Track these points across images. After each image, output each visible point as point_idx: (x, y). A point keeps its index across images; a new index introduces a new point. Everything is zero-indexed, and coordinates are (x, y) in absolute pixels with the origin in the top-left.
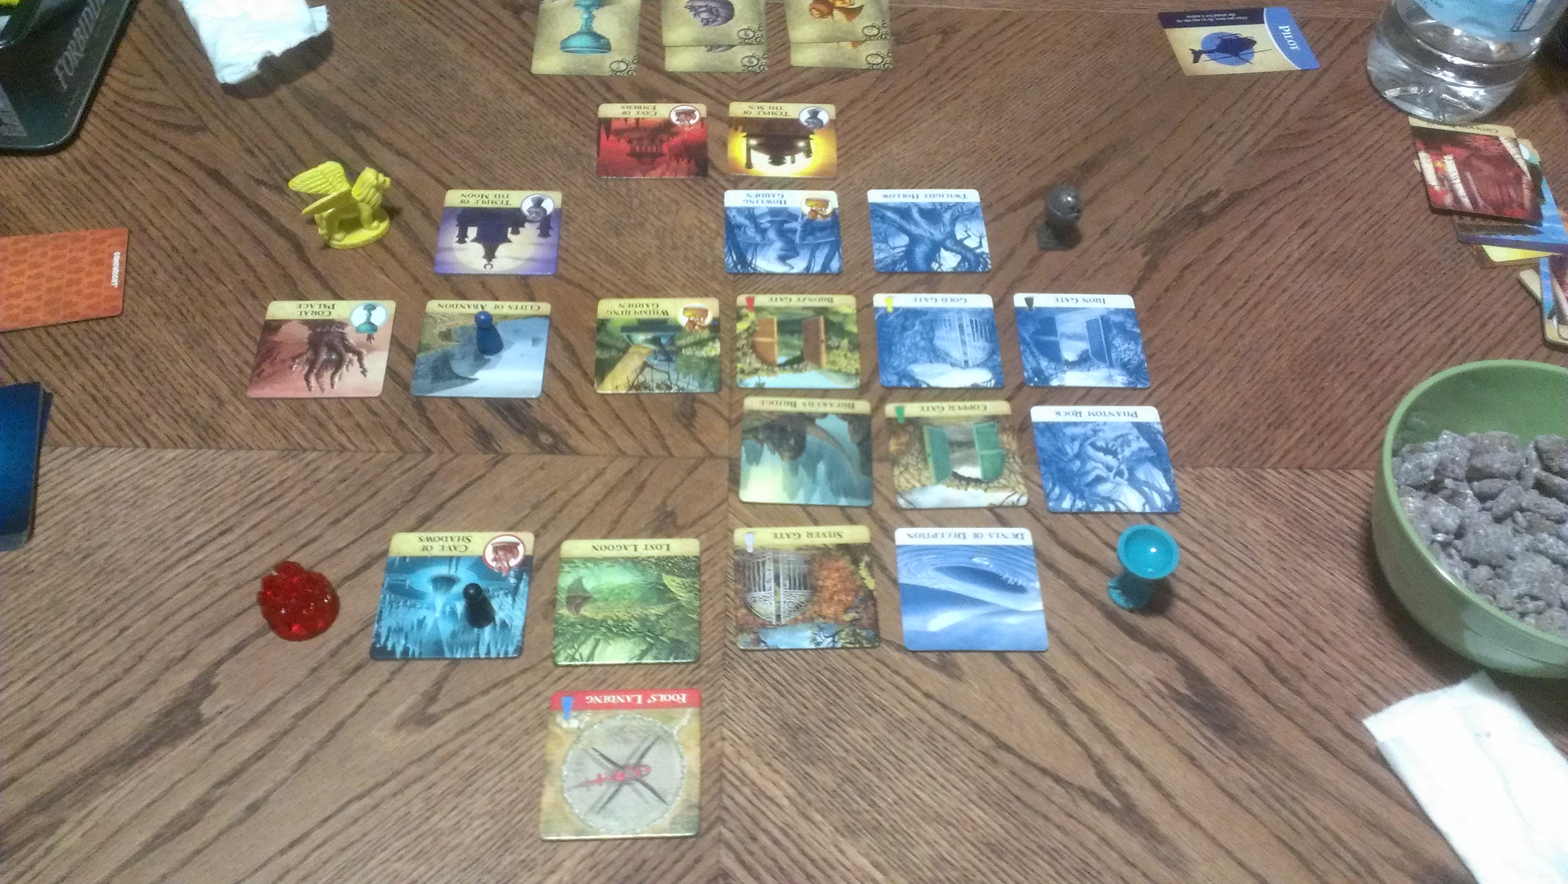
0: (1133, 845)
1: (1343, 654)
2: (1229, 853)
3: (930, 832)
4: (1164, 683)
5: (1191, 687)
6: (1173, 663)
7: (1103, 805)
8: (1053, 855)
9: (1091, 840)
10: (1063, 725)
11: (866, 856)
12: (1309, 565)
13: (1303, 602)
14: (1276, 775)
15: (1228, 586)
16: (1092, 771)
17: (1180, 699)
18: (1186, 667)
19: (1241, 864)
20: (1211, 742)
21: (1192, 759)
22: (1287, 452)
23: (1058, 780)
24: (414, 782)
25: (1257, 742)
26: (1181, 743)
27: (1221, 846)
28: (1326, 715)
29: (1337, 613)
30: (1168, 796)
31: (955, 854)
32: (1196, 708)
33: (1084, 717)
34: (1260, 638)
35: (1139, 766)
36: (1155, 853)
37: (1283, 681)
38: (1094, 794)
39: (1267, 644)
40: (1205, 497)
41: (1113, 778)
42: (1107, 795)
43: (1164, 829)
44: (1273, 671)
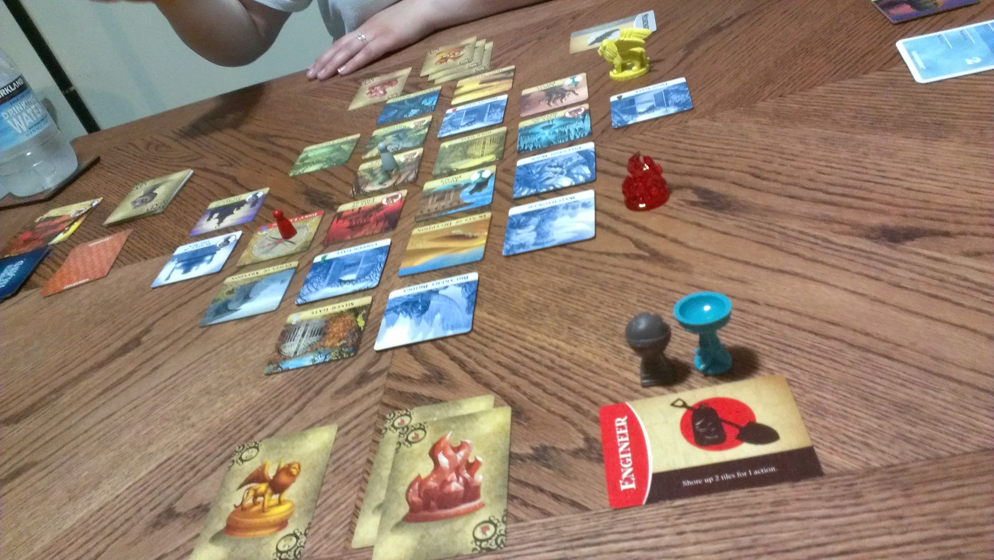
0: (657, 269)
1: (808, 158)
2: (722, 257)
3: (526, 293)
4: (685, 201)
5: (700, 197)
6: (689, 191)
7: (639, 257)
8: (603, 286)
9: (630, 273)
10: (616, 232)
11: (485, 311)
12: (785, 130)
13: (780, 145)
14: (758, 218)
15: (728, 152)
16: (633, 246)
17: (693, 204)
18: (697, 190)
19: (731, 259)
20: (712, 215)
21: (699, 225)
22: (771, 93)
23: (609, 254)
24: (240, 340)
25: (744, 207)
26: (691, 220)
27: (715, 255)
28: (795, 185)
29: (802, 143)
30: (681, 243)
31: (541, 299)
32: (704, 204)
33: (629, 227)
34: (750, 167)
35: (664, 236)
36: (672, 268)
37: (764, 179)
38: (632, 254)
39: (755, 167)
40: (716, 124)
41: (646, 245)
42: (641, 252)
43: (677, 257)
44: (757, 177)
